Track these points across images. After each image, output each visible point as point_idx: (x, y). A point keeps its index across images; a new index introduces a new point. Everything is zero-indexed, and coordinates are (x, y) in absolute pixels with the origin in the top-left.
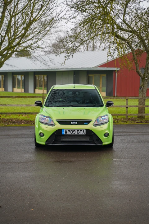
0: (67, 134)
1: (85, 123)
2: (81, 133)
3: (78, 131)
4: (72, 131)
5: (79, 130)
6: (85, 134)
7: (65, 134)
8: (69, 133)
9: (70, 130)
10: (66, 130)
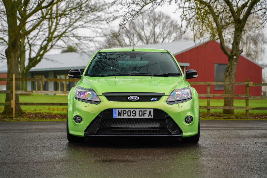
0: (122, 117)
1: (152, 99)
2: (146, 116)
3: (140, 112)
4: (129, 112)
5: (143, 110)
6: (153, 117)
7: (117, 117)
8: (126, 116)
9: (127, 110)
10: (120, 110)
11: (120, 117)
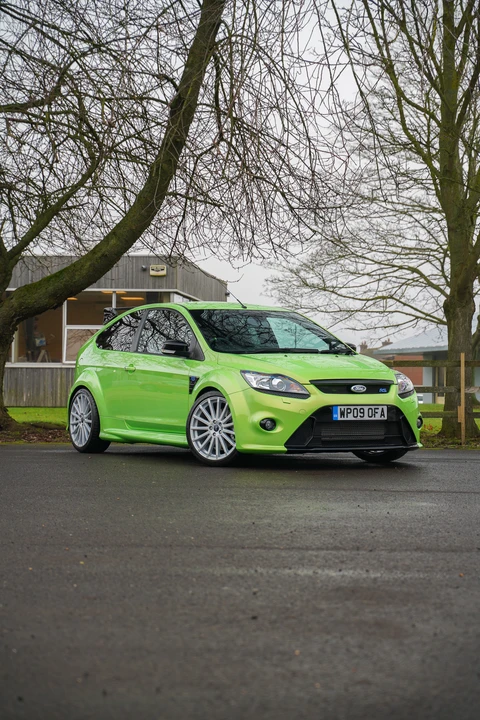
0: (345, 419)
1: (381, 390)
2: (378, 417)
3: (370, 411)
4: (355, 411)
5: (373, 407)
6: (386, 418)
7: (339, 419)
8: (350, 417)
9: (352, 408)
10: (343, 408)
11: (342, 419)
